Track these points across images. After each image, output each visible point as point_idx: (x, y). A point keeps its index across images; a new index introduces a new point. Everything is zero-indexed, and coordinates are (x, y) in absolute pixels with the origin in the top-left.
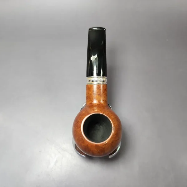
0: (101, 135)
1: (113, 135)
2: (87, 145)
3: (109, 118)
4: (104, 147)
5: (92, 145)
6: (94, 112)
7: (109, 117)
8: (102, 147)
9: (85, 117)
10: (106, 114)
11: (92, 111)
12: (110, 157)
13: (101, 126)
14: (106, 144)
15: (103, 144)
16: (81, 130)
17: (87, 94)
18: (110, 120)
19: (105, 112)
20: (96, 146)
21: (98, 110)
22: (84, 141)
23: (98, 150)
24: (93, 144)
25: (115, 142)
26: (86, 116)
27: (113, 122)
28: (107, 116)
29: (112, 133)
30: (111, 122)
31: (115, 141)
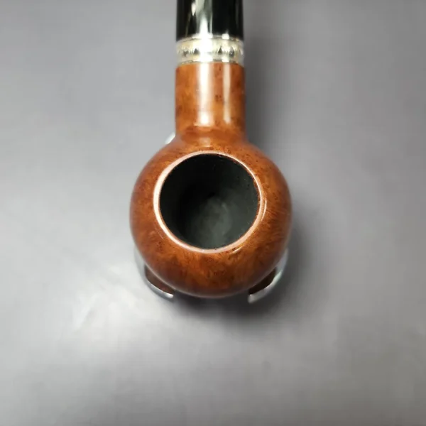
0: (224, 233)
1: (261, 225)
2: (175, 258)
3: (248, 169)
4: (229, 263)
5: (190, 257)
6: (196, 148)
7: (247, 164)
8: (223, 264)
9: (165, 167)
10: (238, 157)
11: (192, 147)
12: (252, 298)
13: (224, 206)
14: (239, 253)
15: (227, 252)
16: (151, 207)
17: (177, 100)
18: (252, 173)
19: (236, 150)
20: (205, 259)
21: (211, 144)
22: (161, 242)
23: (212, 274)
24: (193, 253)
25: (267, 247)
26: (171, 161)
27: (262, 181)
28: (241, 163)
29: (258, 217)
30: (256, 180)
31: (268, 244)
